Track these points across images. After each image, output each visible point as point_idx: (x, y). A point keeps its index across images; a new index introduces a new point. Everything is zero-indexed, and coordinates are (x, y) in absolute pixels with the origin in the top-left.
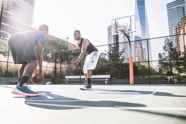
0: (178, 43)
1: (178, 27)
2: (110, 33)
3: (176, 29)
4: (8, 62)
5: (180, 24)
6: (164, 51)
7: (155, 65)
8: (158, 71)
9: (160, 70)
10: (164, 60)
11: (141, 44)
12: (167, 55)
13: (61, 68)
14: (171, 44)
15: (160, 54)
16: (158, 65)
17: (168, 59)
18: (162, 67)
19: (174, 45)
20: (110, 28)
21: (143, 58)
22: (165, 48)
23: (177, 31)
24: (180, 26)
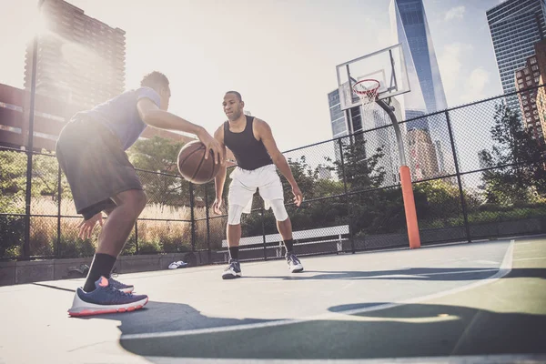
0: (532, 116)
1: (527, 72)
2: (335, 112)
3: (523, 77)
4: (59, 216)
5: (533, 62)
6: (497, 144)
7: (474, 185)
8: (483, 200)
9: (491, 197)
10: (500, 166)
11: (426, 130)
12: (506, 152)
13: (208, 218)
14: (513, 121)
15: (484, 153)
16: (481, 183)
17: (510, 162)
18: (497, 188)
19: (525, 123)
20: (334, 97)
21: (435, 169)
22: (496, 132)
23: (525, 82)
24: (534, 68)
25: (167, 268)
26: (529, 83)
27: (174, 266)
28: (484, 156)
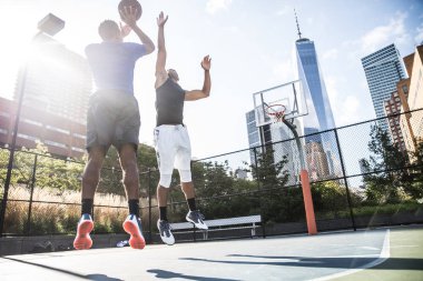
0: (398, 134)
1: (392, 102)
2: (251, 127)
3: (390, 105)
4: (31, 201)
5: (396, 95)
6: (373, 154)
7: (356, 185)
8: (364, 197)
9: (369, 194)
10: (376, 171)
11: (320, 143)
12: (380, 161)
13: (150, 207)
14: (384, 138)
15: (363, 161)
16: (362, 184)
17: (383, 168)
18: (374, 188)
19: (393, 140)
20: (251, 116)
21: (327, 171)
22: (372, 146)
23: (391, 109)
24: (397, 100)
25: (116, 246)
26: (394, 110)
27: (121, 245)
28: (364, 163)
